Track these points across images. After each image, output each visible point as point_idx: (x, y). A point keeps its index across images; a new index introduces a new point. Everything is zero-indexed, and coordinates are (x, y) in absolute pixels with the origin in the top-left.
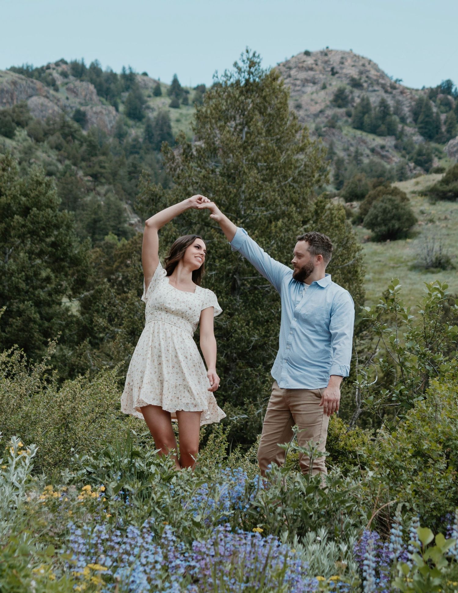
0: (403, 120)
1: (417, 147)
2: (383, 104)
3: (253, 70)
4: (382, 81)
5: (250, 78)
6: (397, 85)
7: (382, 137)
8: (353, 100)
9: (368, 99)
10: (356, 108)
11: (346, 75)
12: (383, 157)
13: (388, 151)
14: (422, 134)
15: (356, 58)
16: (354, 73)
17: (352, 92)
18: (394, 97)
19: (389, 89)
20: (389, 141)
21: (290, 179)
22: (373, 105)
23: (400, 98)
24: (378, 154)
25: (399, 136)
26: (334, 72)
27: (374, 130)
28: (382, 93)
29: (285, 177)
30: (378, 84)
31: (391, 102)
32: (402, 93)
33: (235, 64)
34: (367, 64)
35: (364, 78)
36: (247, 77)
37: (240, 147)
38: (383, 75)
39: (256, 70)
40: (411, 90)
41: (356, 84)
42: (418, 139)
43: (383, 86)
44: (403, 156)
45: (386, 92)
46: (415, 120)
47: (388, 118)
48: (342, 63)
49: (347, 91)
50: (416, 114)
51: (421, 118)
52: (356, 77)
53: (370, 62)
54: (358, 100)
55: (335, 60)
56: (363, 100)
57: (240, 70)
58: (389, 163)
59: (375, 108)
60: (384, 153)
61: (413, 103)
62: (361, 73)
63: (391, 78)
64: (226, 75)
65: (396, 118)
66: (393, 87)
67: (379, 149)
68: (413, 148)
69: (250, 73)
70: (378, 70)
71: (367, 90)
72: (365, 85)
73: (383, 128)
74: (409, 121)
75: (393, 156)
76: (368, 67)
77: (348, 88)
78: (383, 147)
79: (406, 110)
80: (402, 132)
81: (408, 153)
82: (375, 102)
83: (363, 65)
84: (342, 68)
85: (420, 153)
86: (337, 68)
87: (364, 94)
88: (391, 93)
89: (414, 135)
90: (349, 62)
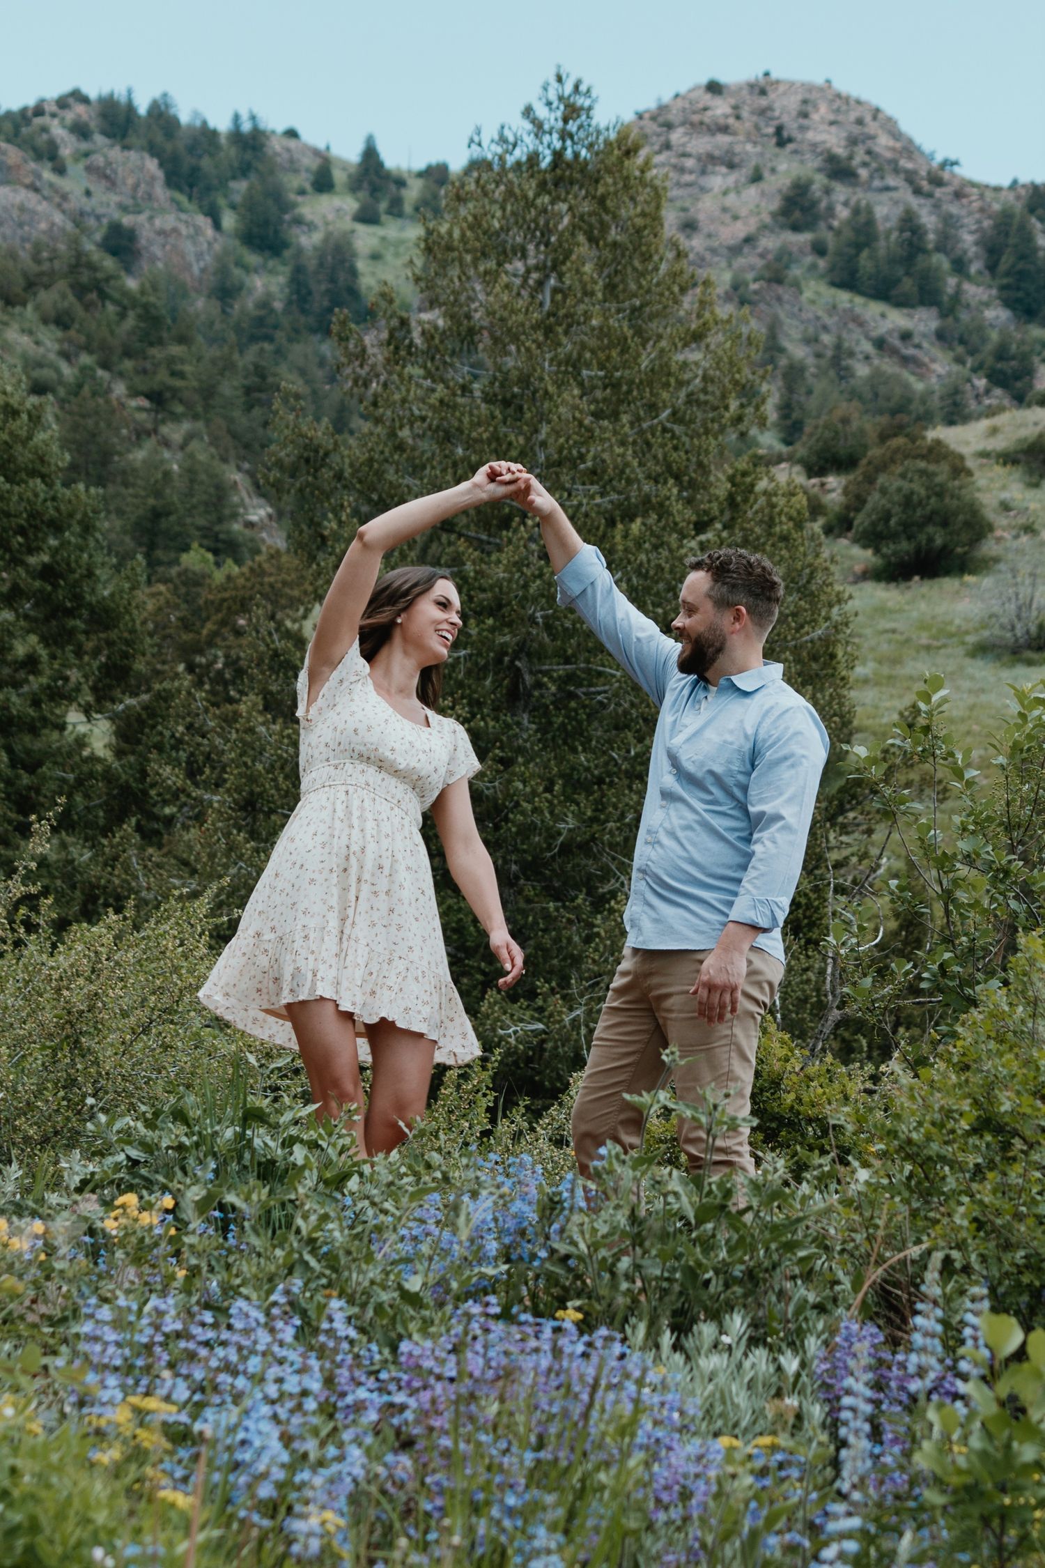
0: (959, 266)
1: (994, 336)
2: (909, 223)
3: (572, 126)
4: (905, 164)
5: (564, 148)
6: (946, 176)
7: (905, 311)
8: (830, 210)
9: (869, 210)
10: (838, 233)
11: (814, 145)
12: (906, 361)
13: (918, 346)
14: (1008, 304)
15: (842, 101)
16: (834, 141)
17: (828, 191)
18: (937, 206)
19: (925, 185)
20: (923, 321)
21: (665, 414)
22: (882, 227)
23: (954, 209)
24: (894, 352)
25: (949, 308)
26: (782, 139)
27: (883, 292)
28: (905, 194)
29: (653, 408)
30: (897, 171)
31: (928, 220)
32: (958, 195)
33: (528, 112)
34: (868, 118)
35: (860, 156)
36: (558, 145)
37: (535, 327)
38: (910, 149)
39: (581, 127)
40: (983, 188)
41: (839, 170)
42: (997, 315)
43: (910, 177)
44: (959, 360)
45: (917, 191)
46: (992, 267)
47: (921, 262)
48: (805, 115)
49: (816, 189)
50: (993, 251)
51: (1006, 261)
52: (840, 151)
53: (876, 112)
54: (843, 213)
55: (785, 107)
56: (856, 211)
57: (538, 126)
58: (921, 377)
59: (888, 233)
60: (910, 351)
61: (987, 223)
62: (853, 141)
63: (931, 157)
64: (503, 140)
65: (942, 262)
66: (937, 181)
67: (896, 342)
68: (984, 340)
69: (565, 135)
70: (896, 134)
71: (868, 187)
72: (863, 173)
73: (908, 285)
74: (974, 268)
75: (933, 360)
76: (872, 127)
77: (820, 180)
78: (906, 336)
79: (968, 240)
80: (957, 297)
81: (972, 353)
82: (887, 218)
83: (860, 122)
84: (803, 129)
85: (1002, 353)
86: (791, 128)
87: (860, 196)
88: (930, 195)
89: (987, 305)
90: (822, 112)
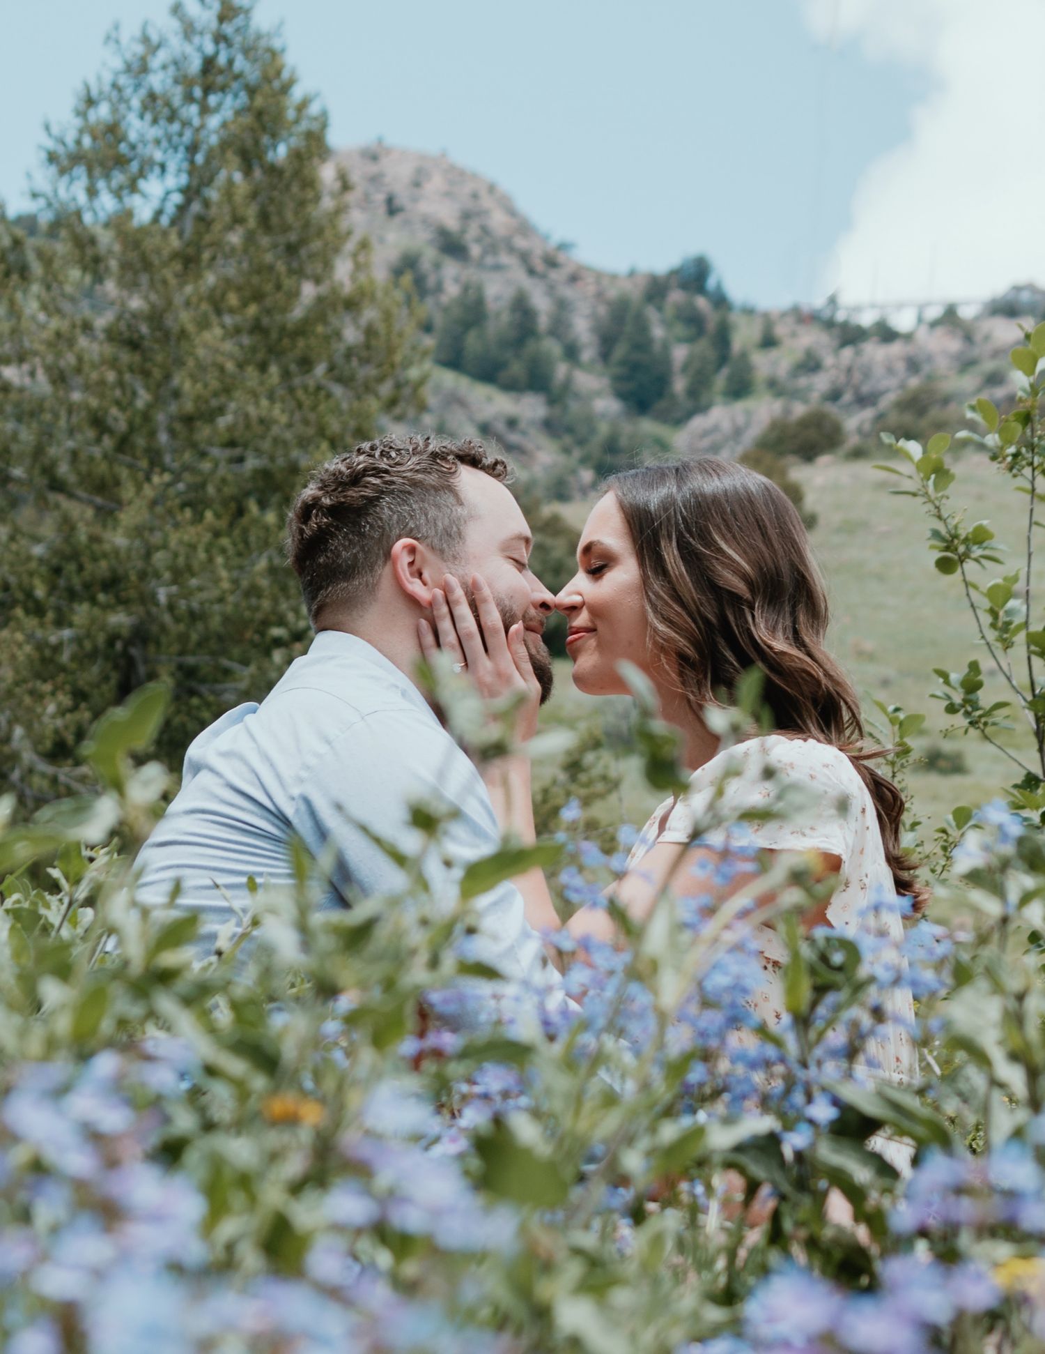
0: (571, 353)
1: (604, 429)
2: (522, 307)
3: (228, 29)
4: (520, 243)
5: (217, 53)
6: (561, 258)
7: (513, 394)
8: (439, 288)
9: (480, 289)
10: (446, 310)
11: (425, 221)
12: (510, 448)
13: (524, 433)
14: (621, 395)
15: (456, 175)
16: (448, 216)
17: (437, 266)
18: (551, 289)
19: (539, 266)
20: (531, 408)
21: (320, 370)
22: (492, 306)
23: (568, 292)
24: (500, 439)
25: (556, 395)
26: (392, 209)
27: (489, 373)
28: (519, 275)
30: (511, 249)
31: (541, 303)
32: (574, 279)
33: (177, 10)
34: (483, 193)
35: (473, 231)
36: (209, 48)
37: (175, 256)
38: (525, 228)
39: (238, 30)
40: (599, 276)
41: (452, 246)
42: (607, 406)
43: (524, 257)
44: (567, 451)
45: (531, 272)
46: (605, 356)
47: (531, 346)
48: (417, 184)
49: (426, 265)
50: (607, 341)
51: (620, 351)
52: (452, 224)
53: (492, 189)
54: (452, 290)
55: (398, 175)
56: (466, 288)
57: (189, 30)
58: (525, 466)
59: (498, 315)
60: (514, 438)
61: (602, 310)
62: (466, 216)
63: (545, 238)
64: (145, 40)
65: (552, 347)
66: (551, 263)
67: (500, 427)
68: (593, 430)
69: (220, 38)
70: (512, 212)
71: (480, 265)
72: (475, 250)
73: (517, 369)
74: (587, 355)
75: (539, 448)
76: (486, 202)
77: (429, 255)
78: (512, 423)
79: (582, 328)
80: (567, 384)
81: (581, 442)
82: (498, 298)
83: (475, 196)
84: (415, 200)
85: (611, 446)
86: (402, 199)
87: (471, 274)
88: (543, 277)
89: (598, 394)
90: (436, 183)
